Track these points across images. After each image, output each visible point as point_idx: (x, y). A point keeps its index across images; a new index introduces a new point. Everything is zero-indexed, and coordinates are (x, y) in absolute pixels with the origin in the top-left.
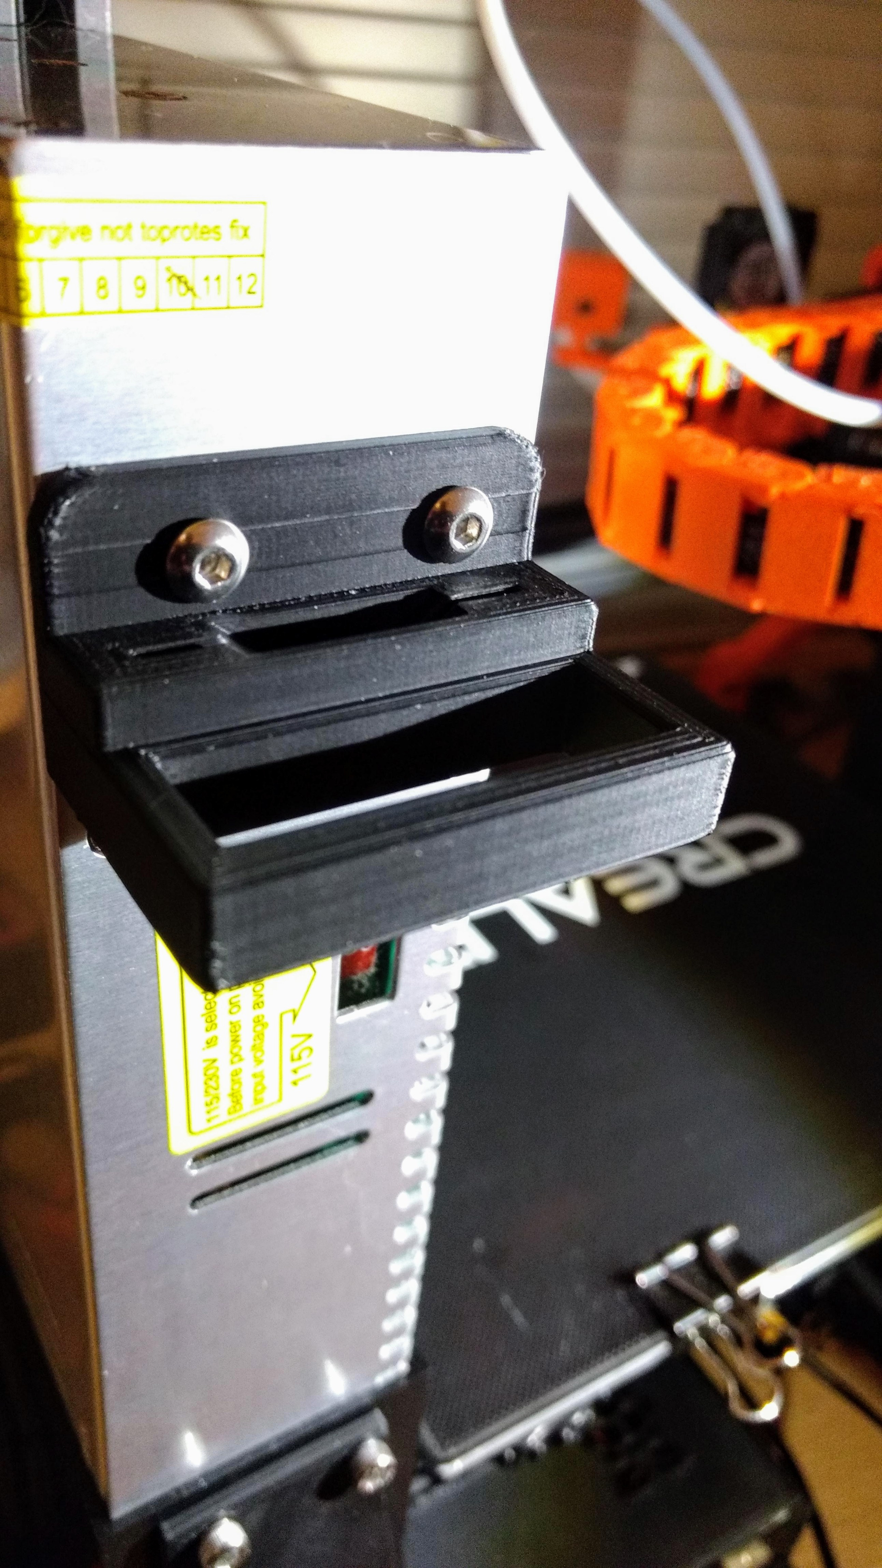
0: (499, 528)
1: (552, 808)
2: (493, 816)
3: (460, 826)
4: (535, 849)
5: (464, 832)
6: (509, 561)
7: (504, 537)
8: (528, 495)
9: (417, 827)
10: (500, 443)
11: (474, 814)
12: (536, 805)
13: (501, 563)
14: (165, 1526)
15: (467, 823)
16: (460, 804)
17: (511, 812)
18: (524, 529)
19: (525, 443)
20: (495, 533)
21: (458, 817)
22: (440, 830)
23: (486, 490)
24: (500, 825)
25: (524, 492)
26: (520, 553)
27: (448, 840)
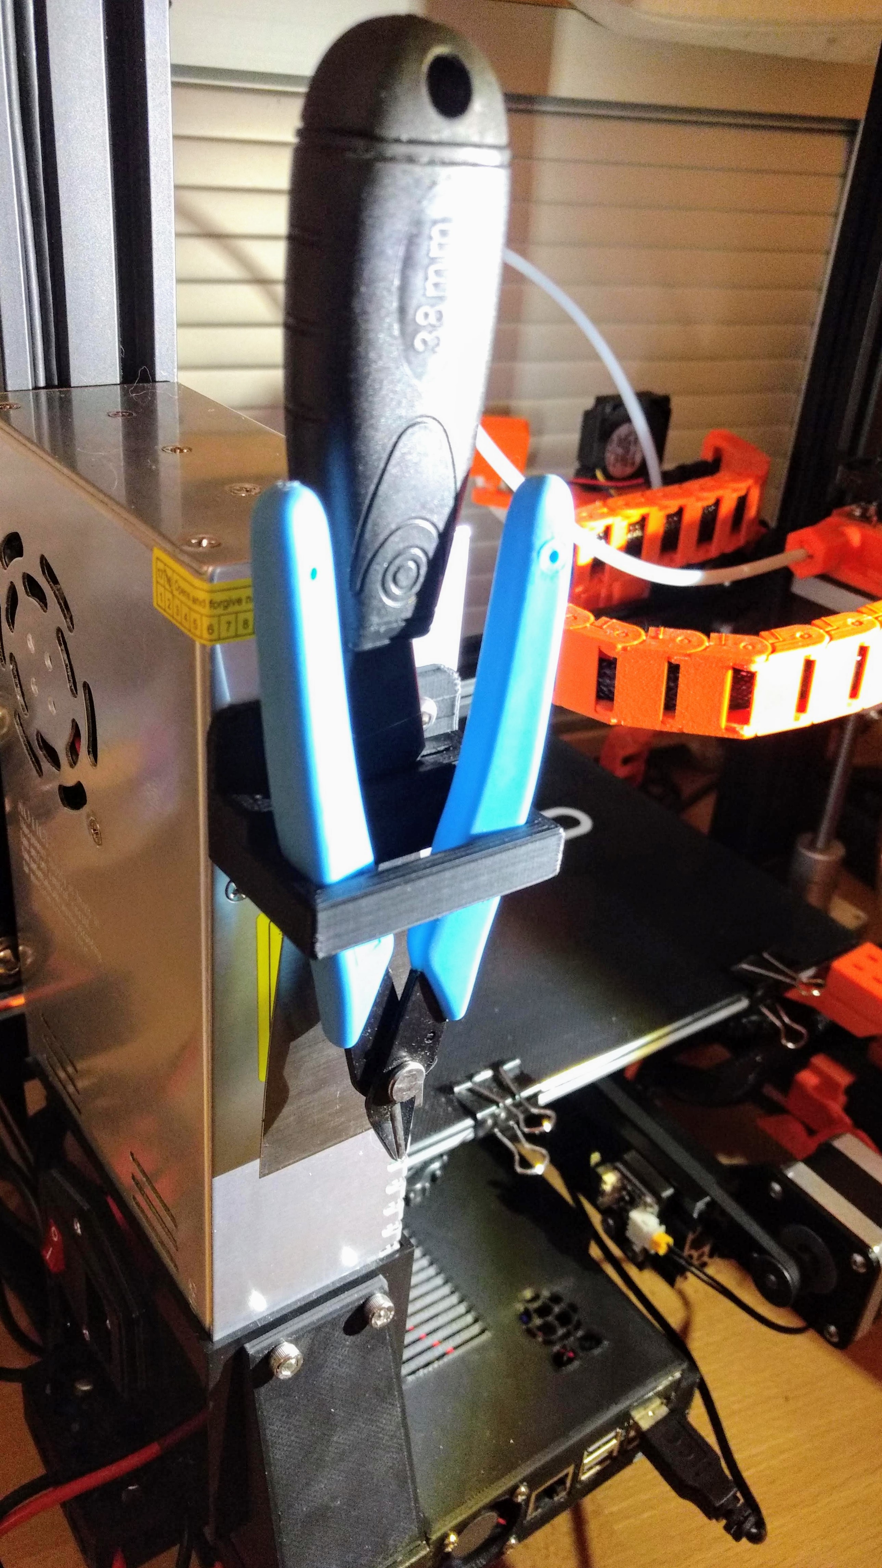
0: (439, 716)
1: (473, 865)
2: (444, 870)
3: (428, 875)
4: (466, 886)
5: (430, 878)
6: (446, 731)
7: (443, 719)
8: (454, 698)
9: (407, 877)
10: (439, 674)
11: (434, 869)
12: (465, 864)
13: (442, 733)
14: (247, 1346)
15: (432, 874)
16: (428, 865)
17: (453, 867)
18: (453, 714)
19: (451, 671)
20: (438, 718)
21: (428, 871)
22: (420, 878)
23: (432, 697)
24: (448, 874)
25: (452, 696)
26: (452, 727)
27: (423, 883)
